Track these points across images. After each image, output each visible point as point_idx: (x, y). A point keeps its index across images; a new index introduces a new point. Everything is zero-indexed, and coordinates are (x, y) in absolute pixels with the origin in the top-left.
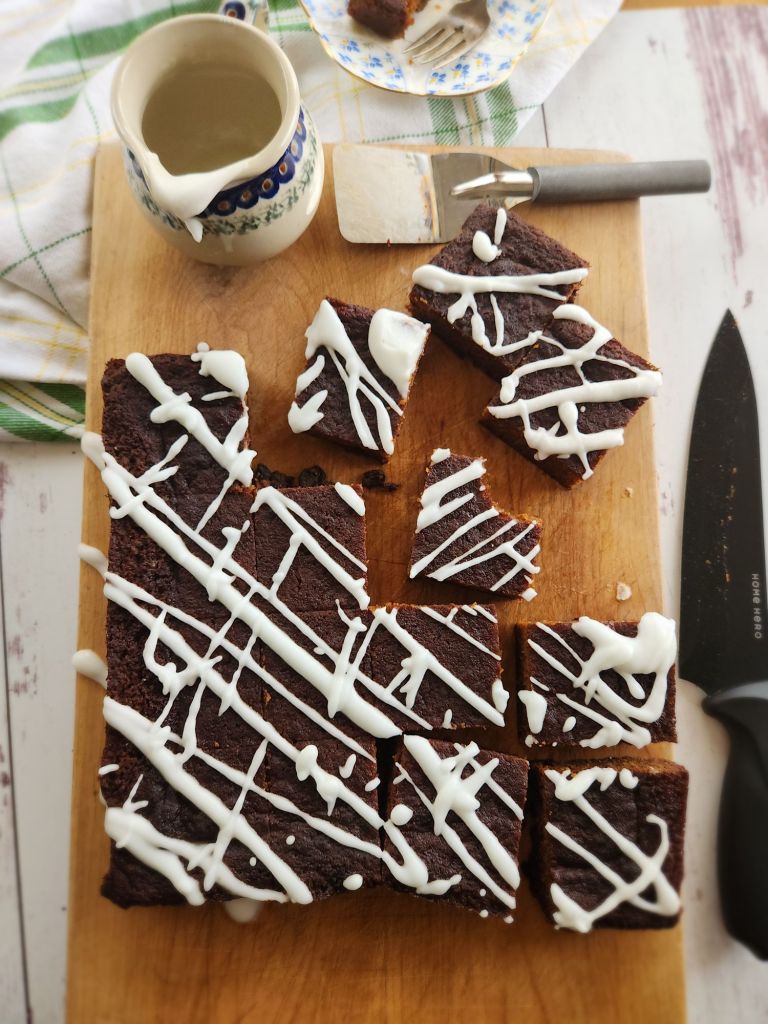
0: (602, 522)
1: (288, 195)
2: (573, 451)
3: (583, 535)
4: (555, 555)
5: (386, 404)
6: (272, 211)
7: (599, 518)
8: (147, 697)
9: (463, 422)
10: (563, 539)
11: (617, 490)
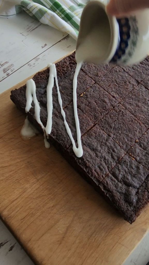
8: (61, 71)
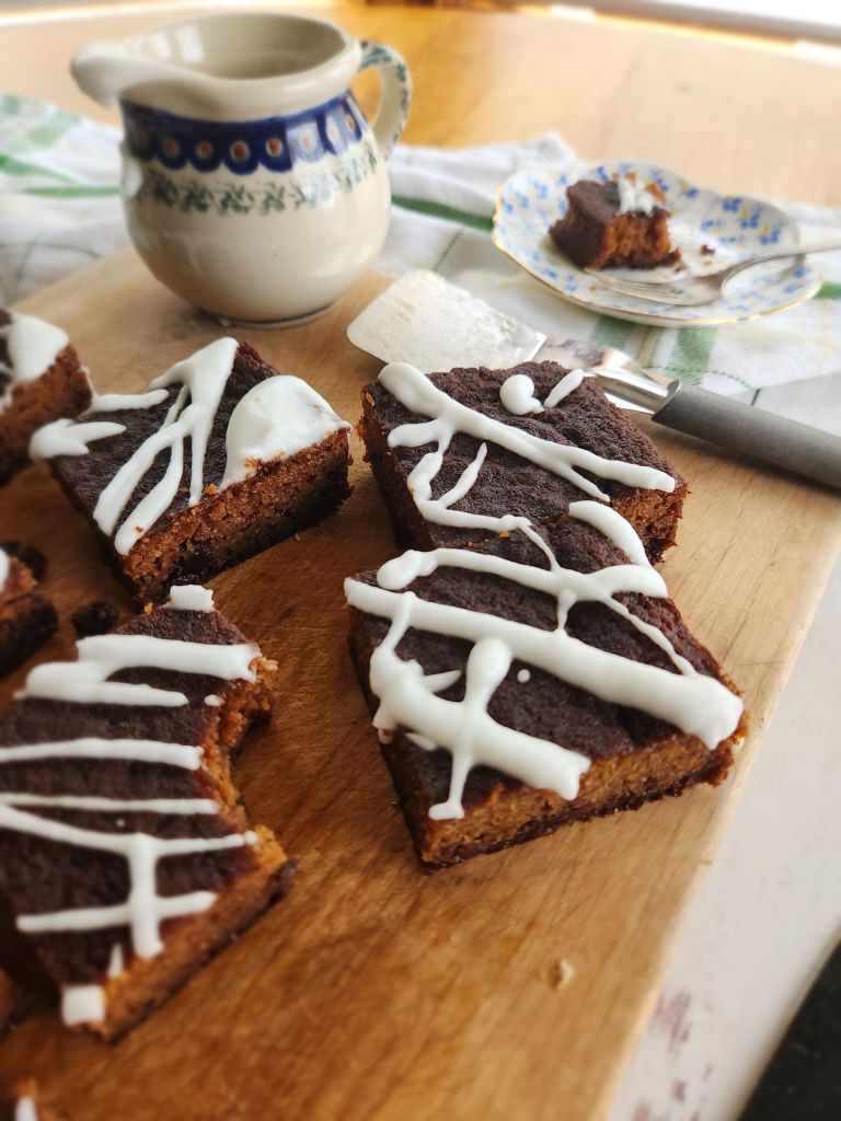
0: (451, 1005)
1: (269, 189)
2: (446, 741)
3: (382, 1004)
4: (283, 1005)
5: (186, 480)
6: (234, 196)
7: (449, 986)
9: (323, 631)
10: (329, 976)
11: (534, 947)
